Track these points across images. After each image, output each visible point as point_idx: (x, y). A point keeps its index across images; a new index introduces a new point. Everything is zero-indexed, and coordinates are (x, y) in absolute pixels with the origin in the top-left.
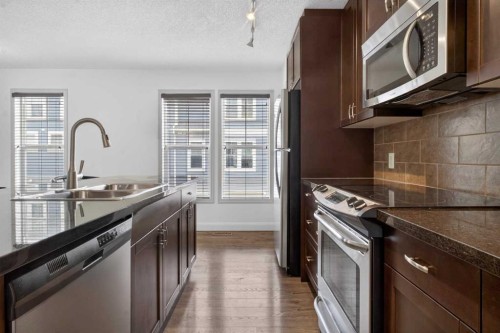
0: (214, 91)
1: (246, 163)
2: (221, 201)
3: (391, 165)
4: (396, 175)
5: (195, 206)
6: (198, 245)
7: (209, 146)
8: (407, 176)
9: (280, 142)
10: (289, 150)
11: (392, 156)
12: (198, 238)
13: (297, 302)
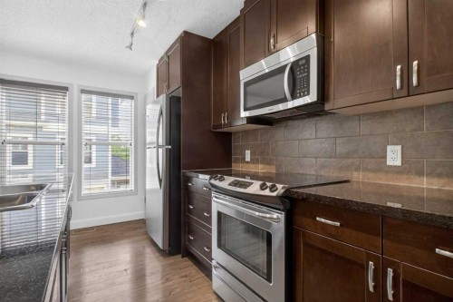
0: (72, 85)
2: (81, 198)
3: (248, 158)
4: (252, 165)
7: (66, 142)
8: (261, 166)
9: (161, 140)
10: (170, 147)
11: (248, 153)
13: (186, 276)
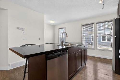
0: (94, 22)
1: (109, 40)
2: (96, 49)
5: (87, 50)
6: (88, 58)
7: (93, 36)
9: (112, 34)
10: (116, 36)
12: (88, 57)
